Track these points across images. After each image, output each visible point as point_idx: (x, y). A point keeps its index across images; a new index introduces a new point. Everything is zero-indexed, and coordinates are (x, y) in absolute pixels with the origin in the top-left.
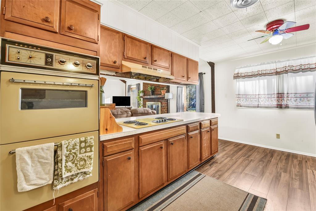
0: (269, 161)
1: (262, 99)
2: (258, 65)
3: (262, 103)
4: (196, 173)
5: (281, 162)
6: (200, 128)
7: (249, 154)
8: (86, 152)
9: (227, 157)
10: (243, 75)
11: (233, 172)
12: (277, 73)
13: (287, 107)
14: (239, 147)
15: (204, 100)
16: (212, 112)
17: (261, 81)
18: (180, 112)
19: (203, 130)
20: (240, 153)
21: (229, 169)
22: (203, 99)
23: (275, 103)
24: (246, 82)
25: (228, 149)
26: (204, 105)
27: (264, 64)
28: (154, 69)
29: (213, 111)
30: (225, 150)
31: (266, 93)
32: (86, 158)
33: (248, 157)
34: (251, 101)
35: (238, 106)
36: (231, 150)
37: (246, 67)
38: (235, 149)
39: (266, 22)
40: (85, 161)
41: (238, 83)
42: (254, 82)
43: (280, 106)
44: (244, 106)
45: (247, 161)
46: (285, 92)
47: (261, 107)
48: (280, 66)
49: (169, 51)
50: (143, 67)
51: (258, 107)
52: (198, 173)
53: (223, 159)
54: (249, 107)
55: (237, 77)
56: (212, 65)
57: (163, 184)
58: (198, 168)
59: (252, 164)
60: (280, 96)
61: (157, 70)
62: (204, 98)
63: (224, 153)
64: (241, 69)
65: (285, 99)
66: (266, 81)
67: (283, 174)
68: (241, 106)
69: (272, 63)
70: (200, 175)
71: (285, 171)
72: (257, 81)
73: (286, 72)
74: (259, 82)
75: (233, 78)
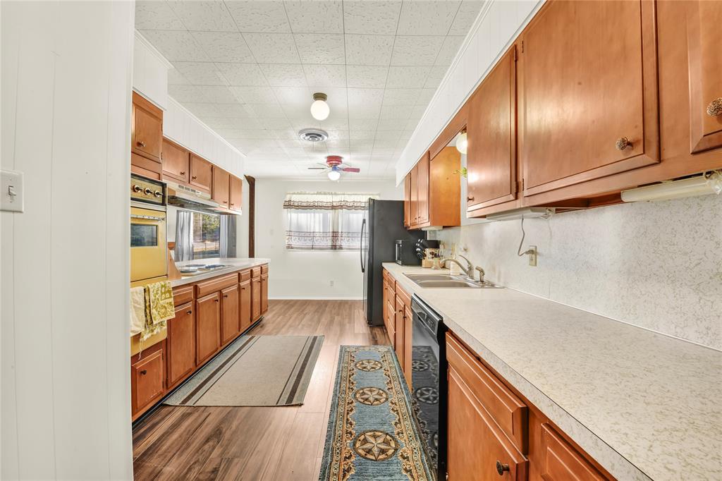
0: (324, 310)
1: (317, 238)
2: (314, 194)
3: (317, 244)
4: (247, 338)
5: (335, 309)
6: (252, 276)
7: (303, 308)
8: (166, 298)
9: (280, 316)
10: (296, 204)
11: (290, 326)
12: (333, 208)
13: (341, 248)
14: (289, 304)
15: (235, 238)
16: (250, 257)
17: (317, 215)
18: (182, 260)
19: (254, 280)
20: (293, 309)
21: (284, 325)
22: (234, 236)
23: (330, 243)
24: (299, 214)
25: (277, 308)
26: (235, 246)
27: (320, 194)
28: (186, 188)
29: (252, 254)
30: (274, 310)
31: (322, 231)
32: (166, 305)
33: (303, 311)
34: (305, 240)
35: (288, 247)
36: (281, 309)
37: (300, 194)
38: (286, 307)
39: (328, 155)
40: (166, 308)
41: (289, 214)
42: (309, 214)
43: (334, 247)
44: (297, 248)
45: (302, 315)
46: (340, 231)
47: (315, 249)
48: (336, 199)
49: (209, 163)
50: (179, 186)
51: (312, 248)
52: (250, 336)
53: (274, 319)
54: (302, 248)
55: (289, 205)
56: (251, 181)
57: (217, 349)
58: (248, 331)
59: (308, 317)
60: (335, 235)
61: (195, 191)
62: (235, 234)
63: (274, 312)
64: (294, 195)
65: (340, 238)
66: (321, 215)
67: (336, 318)
68: (292, 248)
69: (329, 194)
70: (253, 337)
71: (338, 315)
72: (313, 214)
73: (341, 207)
74: (314, 216)
75: (282, 207)
